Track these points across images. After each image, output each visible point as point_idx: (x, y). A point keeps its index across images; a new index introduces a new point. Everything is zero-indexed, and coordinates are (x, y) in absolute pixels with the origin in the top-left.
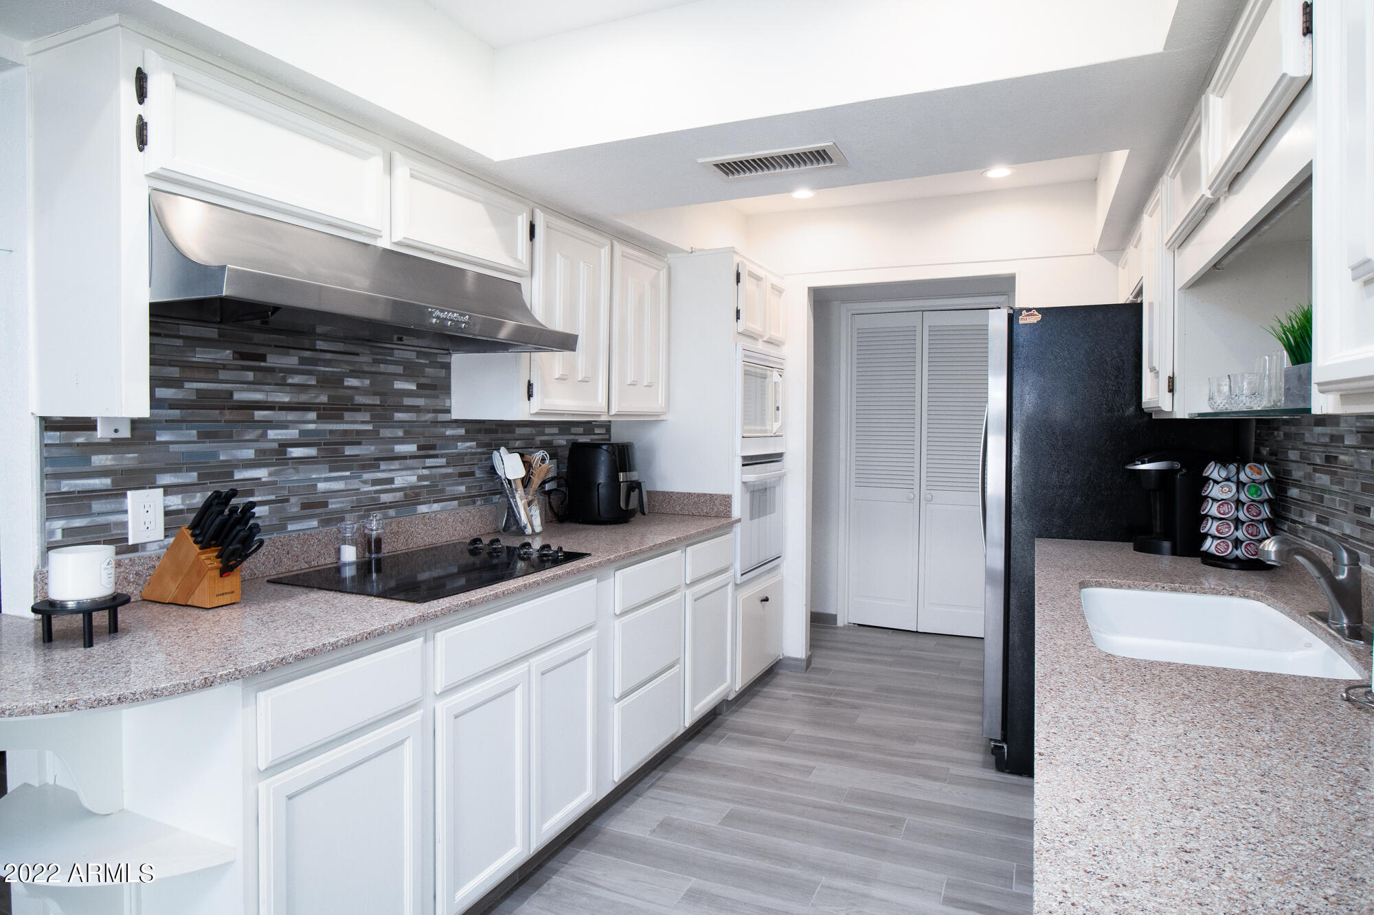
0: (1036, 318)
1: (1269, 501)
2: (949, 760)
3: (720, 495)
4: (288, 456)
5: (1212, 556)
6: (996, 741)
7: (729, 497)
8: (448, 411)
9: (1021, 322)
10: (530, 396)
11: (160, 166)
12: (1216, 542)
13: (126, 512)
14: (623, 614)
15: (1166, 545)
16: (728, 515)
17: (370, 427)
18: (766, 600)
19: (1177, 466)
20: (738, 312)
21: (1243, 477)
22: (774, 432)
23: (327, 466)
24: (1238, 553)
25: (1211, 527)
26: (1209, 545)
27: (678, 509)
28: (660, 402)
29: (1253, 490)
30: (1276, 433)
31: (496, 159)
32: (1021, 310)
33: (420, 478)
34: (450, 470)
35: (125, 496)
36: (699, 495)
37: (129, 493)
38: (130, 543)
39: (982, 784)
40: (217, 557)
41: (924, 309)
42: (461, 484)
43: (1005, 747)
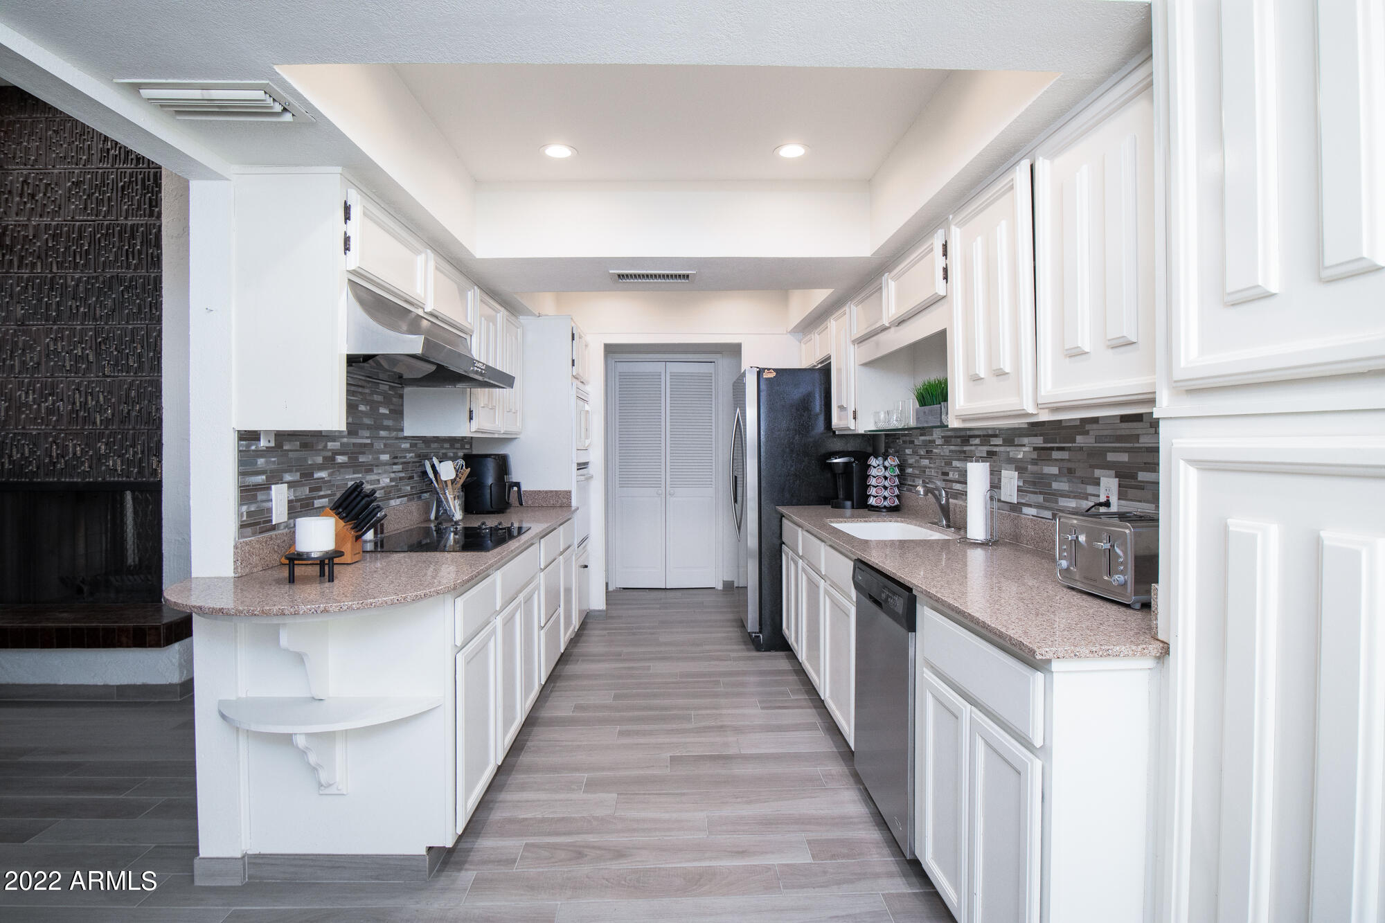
0: (773, 375)
1: (898, 476)
2: (727, 650)
3: (564, 491)
4: (336, 462)
5: (873, 506)
6: (755, 633)
7: (570, 492)
8: (402, 430)
9: (764, 377)
10: (471, 418)
11: (358, 265)
12: (875, 499)
13: (271, 500)
14: (546, 567)
15: (848, 503)
16: (569, 506)
17: (368, 441)
18: (586, 567)
19: (853, 460)
20: (573, 361)
21: (886, 464)
22: (586, 445)
23: (351, 470)
24: (886, 504)
25: (873, 491)
26: (872, 501)
27: (530, 502)
28: (518, 424)
29: (892, 470)
30: (898, 441)
31: (478, 257)
32: (764, 369)
33: (392, 480)
34: (402, 475)
35: (270, 489)
36: (546, 492)
37: (273, 487)
38: (274, 523)
39: (750, 658)
40: (352, 528)
41: (667, 360)
42: (408, 485)
43: (761, 636)
